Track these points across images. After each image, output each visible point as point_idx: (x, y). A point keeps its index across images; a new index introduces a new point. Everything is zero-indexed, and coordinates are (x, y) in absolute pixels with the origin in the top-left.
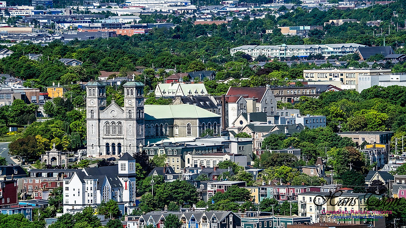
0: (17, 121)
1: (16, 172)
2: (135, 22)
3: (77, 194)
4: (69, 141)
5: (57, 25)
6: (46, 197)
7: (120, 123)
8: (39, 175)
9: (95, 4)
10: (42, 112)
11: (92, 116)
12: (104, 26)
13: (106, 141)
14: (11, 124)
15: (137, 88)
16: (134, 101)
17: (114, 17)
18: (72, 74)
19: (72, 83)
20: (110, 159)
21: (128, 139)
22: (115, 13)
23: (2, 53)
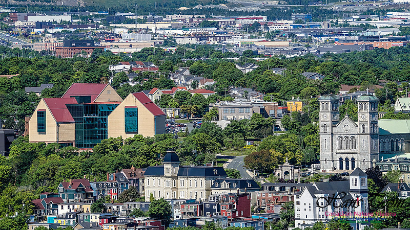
0: (254, 135)
1: (249, 185)
2: (394, 34)
3: (308, 209)
4: (302, 155)
5: (314, 39)
6: (278, 210)
7: (354, 138)
8: (271, 189)
9: (354, 17)
10: (280, 125)
11: (325, 130)
12: (361, 39)
13: (339, 156)
14: (248, 138)
15: (371, 102)
16: (368, 115)
17: (372, 30)
18: (312, 88)
19: (311, 97)
20: (343, 174)
21: (362, 153)
22: (375, 25)
23: (249, 67)
